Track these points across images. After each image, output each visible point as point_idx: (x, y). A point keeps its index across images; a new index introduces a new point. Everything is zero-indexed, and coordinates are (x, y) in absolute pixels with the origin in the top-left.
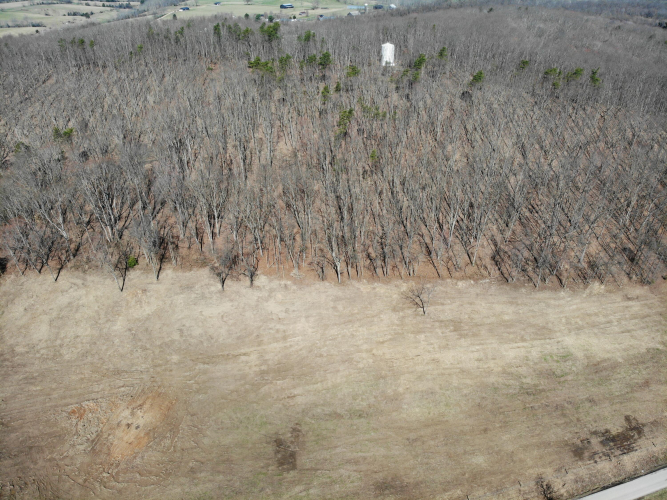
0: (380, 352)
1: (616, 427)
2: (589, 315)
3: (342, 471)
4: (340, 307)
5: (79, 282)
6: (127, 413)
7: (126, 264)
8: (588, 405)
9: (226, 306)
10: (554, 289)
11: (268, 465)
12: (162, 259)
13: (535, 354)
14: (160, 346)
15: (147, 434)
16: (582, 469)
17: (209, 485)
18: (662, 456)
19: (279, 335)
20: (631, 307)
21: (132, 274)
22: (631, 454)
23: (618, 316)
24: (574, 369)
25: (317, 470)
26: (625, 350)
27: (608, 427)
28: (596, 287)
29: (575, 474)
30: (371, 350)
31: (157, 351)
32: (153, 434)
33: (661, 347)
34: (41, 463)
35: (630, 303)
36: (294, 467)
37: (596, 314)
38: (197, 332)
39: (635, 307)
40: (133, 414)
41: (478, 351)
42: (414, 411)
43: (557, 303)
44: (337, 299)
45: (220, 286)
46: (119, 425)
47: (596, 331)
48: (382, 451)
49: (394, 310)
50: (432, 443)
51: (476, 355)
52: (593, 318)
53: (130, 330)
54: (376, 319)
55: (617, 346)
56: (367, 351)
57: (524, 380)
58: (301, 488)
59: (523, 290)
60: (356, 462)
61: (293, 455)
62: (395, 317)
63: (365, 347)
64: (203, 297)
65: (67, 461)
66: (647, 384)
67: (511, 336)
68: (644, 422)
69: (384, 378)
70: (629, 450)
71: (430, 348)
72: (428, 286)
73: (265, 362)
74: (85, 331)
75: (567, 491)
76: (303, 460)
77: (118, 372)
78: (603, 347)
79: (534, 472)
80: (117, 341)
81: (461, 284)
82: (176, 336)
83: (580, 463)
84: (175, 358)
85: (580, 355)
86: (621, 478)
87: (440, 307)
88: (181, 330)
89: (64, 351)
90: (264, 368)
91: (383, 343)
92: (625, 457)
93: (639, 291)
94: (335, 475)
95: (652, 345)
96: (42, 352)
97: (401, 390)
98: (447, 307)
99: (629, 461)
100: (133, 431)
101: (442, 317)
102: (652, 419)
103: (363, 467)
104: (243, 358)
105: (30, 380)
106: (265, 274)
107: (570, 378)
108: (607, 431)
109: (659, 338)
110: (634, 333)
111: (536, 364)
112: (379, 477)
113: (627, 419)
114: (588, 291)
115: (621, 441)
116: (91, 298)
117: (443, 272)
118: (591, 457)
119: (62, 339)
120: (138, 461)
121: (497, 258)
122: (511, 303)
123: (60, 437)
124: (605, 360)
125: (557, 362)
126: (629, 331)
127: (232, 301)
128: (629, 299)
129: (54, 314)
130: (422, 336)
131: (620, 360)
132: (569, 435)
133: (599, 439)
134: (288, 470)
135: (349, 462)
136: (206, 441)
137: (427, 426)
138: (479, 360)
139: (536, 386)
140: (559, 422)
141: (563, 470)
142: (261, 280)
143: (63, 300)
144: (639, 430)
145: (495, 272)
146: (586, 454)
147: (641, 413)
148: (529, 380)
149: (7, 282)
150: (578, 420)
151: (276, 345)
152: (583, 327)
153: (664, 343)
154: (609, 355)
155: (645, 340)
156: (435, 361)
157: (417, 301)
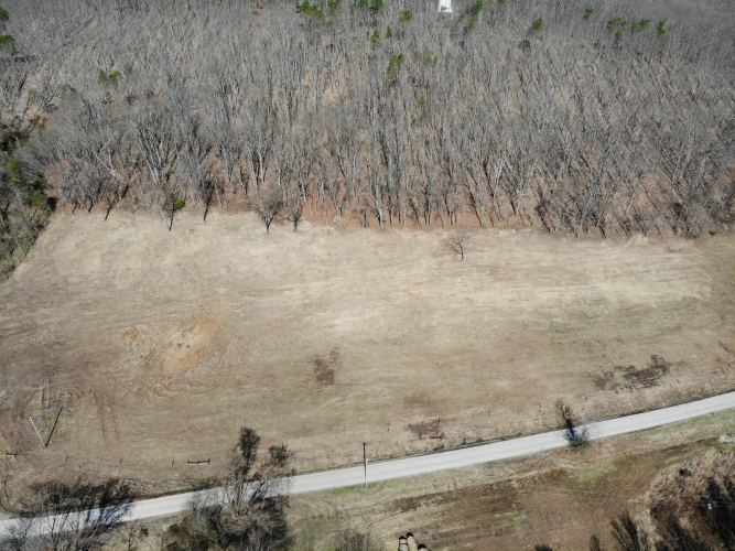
0: (417, 292)
1: (641, 364)
2: (628, 265)
3: (375, 387)
4: (381, 252)
5: (129, 221)
6: (178, 334)
7: (174, 206)
8: (615, 343)
9: (271, 248)
10: (597, 240)
11: (309, 380)
12: (209, 201)
13: (568, 297)
14: (209, 280)
15: (197, 352)
16: (603, 397)
17: (255, 395)
18: (684, 392)
19: (321, 275)
20: (672, 259)
21: (179, 215)
22: (654, 389)
23: (657, 266)
24: (606, 312)
25: (351, 385)
26: (660, 297)
27: (633, 363)
28: (639, 238)
29: (595, 401)
30: (408, 290)
31: (206, 284)
32: (201, 352)
33: (698, 297)
34: (97, 375)
35: (672, 255)
36: (332, 382)
37: (635, 264)
38: (243, 268)
39: (677, 259)
40: (183, 336)
41: (512, 292)
42: (444, 341)
43: (597, 252)
44: (379, 245)
45: (265, 229)
46: (170, 344)
47: (632, 279)
48: (413, 372)
49: (434, 255)
50: (460, 368)
51: (510, 296)
52: (632, 267)
53: (179, 265)
54: (415, 263)
55: (653, 293)
56: (404, 291)
57: (555, 320)
58: (338, 399)
59: (564, 240)
60: (389, 380)
61: (331, 373)
62: (434, 262)
63: (403, 287)
64: (249, 238)
65: (122, 374)
66: (678, 328)
67: (547, 281)
68: (671, 361)
69: (419, 313)
70: (653, 384)
71: (465, 289)
72: (469, 234)
73: (308, 297)
74: (136, 265)
75: (586, 415)
76: (340, 377)
77: (168, 301)
78: (638, 293)
79: (554, 397)
80: (167, 274)
81: (502, 233)
82: (223, 272)
83: (601, 392)
84: (223, 290)
85: (613, 299)
86: (641, 408)
87: (479, 254)
88: (228, 267)
89: (117, 282)
90: (306, 301)
91: (420, 284)
92: (647, 390)
93: (684, 244)
94: (368, 390)
95: (689, 294)
96: (95, 282)
97: (434, 323)
98: (486, 254)
99: (650, 394)
100: (184, 349)
101: (480, 263)
102: (679, 360)
103: (395, 385)
104: (287, 293)
105: (84, 306)
106: (308, 219)
107: (600, 319)
108: (632, 367)
109: (697, 289)
110: (672, 283)
111: (568, 306)
112: (409, 394)
113: (654, 358)
114: (630, 242)
115: (646, 377)
116: (141, 235)
117: (486, 221)
118: (614, 387)
119: (114, 272)
120: (189, 374)
121: (541, 209)
122: (551, 251)
123: (116, 354)
124: (638, 305)
125: (590, 305)
126: (667, 281)
127: (276, 243)
128: (671, 251)
129: (106, 250)
130: (459, 279)
131: (654, 306)
132: (593, 368)
133: (623, 374)
134: (326, 385)
135: (381, 380)
136: (252, 359)
137: (456, 353)
138: (511, 300)
139: (565, 325)
140: (585, 357)
141: (584, 397)
142: (305, 225)
143: (114, 237)
144: (664, 368)
145: (538, 222)
146: (608, 385)
147: (669, 353)
148: (559, 320)
149: (57, 221)
150: (604, 356)
151: (317, 283)
152: (620, 275)
153: (701, 294)
154: (643, 301)
155: (683, 290)
156: (470, 300)
157: (457, 248)
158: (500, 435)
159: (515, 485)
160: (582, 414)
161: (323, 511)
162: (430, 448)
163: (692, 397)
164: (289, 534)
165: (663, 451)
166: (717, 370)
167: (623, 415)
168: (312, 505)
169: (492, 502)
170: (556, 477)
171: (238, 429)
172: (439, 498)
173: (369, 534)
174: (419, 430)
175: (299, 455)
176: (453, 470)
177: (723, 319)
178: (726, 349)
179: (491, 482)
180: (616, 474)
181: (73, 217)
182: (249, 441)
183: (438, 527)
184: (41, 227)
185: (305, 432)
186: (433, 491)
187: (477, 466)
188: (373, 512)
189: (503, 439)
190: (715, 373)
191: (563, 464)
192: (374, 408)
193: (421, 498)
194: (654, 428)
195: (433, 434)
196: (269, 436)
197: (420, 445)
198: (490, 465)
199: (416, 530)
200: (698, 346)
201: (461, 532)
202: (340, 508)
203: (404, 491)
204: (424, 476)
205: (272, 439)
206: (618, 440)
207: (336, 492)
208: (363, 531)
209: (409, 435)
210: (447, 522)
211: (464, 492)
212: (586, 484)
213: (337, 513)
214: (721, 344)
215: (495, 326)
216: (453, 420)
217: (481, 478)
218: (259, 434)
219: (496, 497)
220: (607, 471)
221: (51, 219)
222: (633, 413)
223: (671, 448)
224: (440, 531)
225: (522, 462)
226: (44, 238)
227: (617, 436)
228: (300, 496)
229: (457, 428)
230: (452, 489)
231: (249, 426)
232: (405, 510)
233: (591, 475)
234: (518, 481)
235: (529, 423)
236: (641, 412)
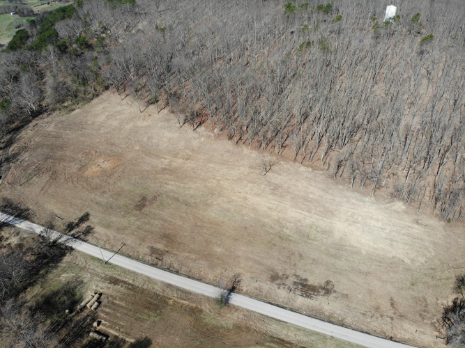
0: (223, 183)
1: (313, 280)
2: (371, 218)
3: (157, 221)
4: (225, 156)
5: (130, 103)
6: (102, 160)
7: (155, 101)
8: (311, 261)
9: (175, 135)
10: (364, 195)
11: (132, 204)
13: (308, 221)
14: (136, 141)
15: (102, 171)
16: (267, 286)
17: (105, 200)
18: (327, 313)
19: (186, 157)
20: (413, 228)
21: (152, 107)
22: (306, 299)
23: (395, 228)
24: (324, 240)
26: (374, 248)
27: (309, 278)
28: (399, 206)
29: (260, 286)
30: (220, 181)
31: (133, 142)
32: (104, 172)
33: (406, 261)
34: (61, 165)
35: (416, 226)
36: (140, 210)
37: (378, 220)
38: (155, 141)
39: (417, 230)
40: (103, 162)
41: (274, 204)
42: (213, 214)
43: (356, 202)
44: (229, 151)
45: (181, 125)
46: (96, 163)
47: (366, 229)
48: (181, 223)
49: (251, 167)
50: (205, 231)
51: (271, 206)
53: (131, 130)
54: (236, 168)
55: (371, 244)
56: (218, 180)
57: (285, 230)
58: (135, 219)
59: (341, 187)
60: (166, 221)
61: (144, 206)
62: (247, 170)
63: (219, 178)
64: (170, 127)
65: (69, 169)
66: (368, 274)
67: (304, 206)
68: (338, 290)
69: (213, 194)
70: (308, 296)
71: (249, 192)
72: (282, 162)
73: (170, 165)
74: (115, 123)
75: (247, 290)
76: (145, 210)
77: (112, 144)
78: (360, 239)
79: (238, 271)
80: (123, 132)
81: (302, 168)
82: (145, 139)
83: (269, 282)
84: (137, 148)
85: (337, 235)
86: (285, 306)
87: (277, 175)
88: (149, 138)
89: (102, 129)
90: (167, 167)
91: (229, 180)
92: (301, 298)
94: (152, 221)
95: (401, 256)
96: (95, 126)
97: (215, 203)
98: (281, 177)
99: (300, 301)
100: (98, 168)
101: (272, 181)
102: (346, 292)
103: (166, 225)
104: (163, 160)
105: (83, 135)
106: (205, 126)
107: (316, 243)
108: (306, 280)
109: (413, 256)
110: (395, 244)
111: (302, 226)
112: (168, 232)
113: (328, 283)
114: (389, 205)
115: (307, 289)
116: (129, 111)
117: (300, 158)
118: (279, 285)
119: (106, 124)
120: (90, 179)
122: (324, 190)
123: (74, 159)
124: (352, 246)
125: (318, 232)
126: (392, 240)
127: (180, 133)
128: (417, 223)
129: (111, 113)
130: (251, 185)
131: (364, 252)
132: (280, 268)
133: (295, 280)
134: (137, 210)
135: (162, 219)
136: (119, 184)
137: (211, 223)
138: (269, 208)
139: (289, 236)
140: (282, 259)
141: (255, 280)
142: (201, 129)
143: (119, 108)
144: (328, 291)
145: (333, 170)
146: (278, 281)
147: (341, 285)
148: (288, 232)
149: (106, 95)
150: (295, 265)
151: (181, 160)
152: (359, 223)
153: (413, 260)
154: (359, 246)
155: (400, 252)
156: (246, 198)
157: (267, 168)
158: (190, 274)
159: (171, 302)
160: (245, 289)
161: (80, 263)
162: (151, 262)
163: (330, 320)
164: (59, 264)
165: (271, 337)
166: (369, 314)
167: (270, 303)
168: (79, 259)
169: (150, 303)
170: (195, 312)
171: (85, 211)
172: (130, 287)
173: (86, 283)
174: (154, 251)
175: (95, 235)
176: (149, 278)
177: (413, 285)
178: (392, 304)
179: (161, 294)
180: (229, 330)
181: (112, 95)
182: (85, 218)
183: (115, 299)
184: (97, 96)
185: (108, 226)
186: (131, 282)
187: (162, 282)
188: (98, 276)
189: (189, 277)
190: (364, 314)
191: (206, 307)
192: (145, 231)
193: (123, 282)
194: (280, 321)
195: (158, 256)
196: (93, 221)
197: (148, 258)
198: (169, 286)
199: (105, 294)
200: (370, 292)
201: (122, 307)
202: (87, 266)
203: (119, 275)
204: (134, 273)
205: (93, 223)
206: (249, 314)
207: (93, 258)
208: (85, 281)
209: (147, 251)
210: (121, 299)
211: (143, 291)
212: (206, 325)
213: (85, 267)
214: (392, 299)
215: (245, 218)
216: (174, 254)
217: (158, 289)
218: (90, 218)
219: (156, 302)
220: (225, 326)
221: (103, 93)
222: (277, 306)
223: (278, 339)
224: (114, 301)
225: (186, 294)
226: (95, 101)
227: (252, 311)
228: (79, 252)
229: (172, 259)
230: (140, 286)
231: (90, 212)
232: (110, 283)
233: (214, 322)
234: (175, 301)
235: (211, 277)
236: (283, 308)
